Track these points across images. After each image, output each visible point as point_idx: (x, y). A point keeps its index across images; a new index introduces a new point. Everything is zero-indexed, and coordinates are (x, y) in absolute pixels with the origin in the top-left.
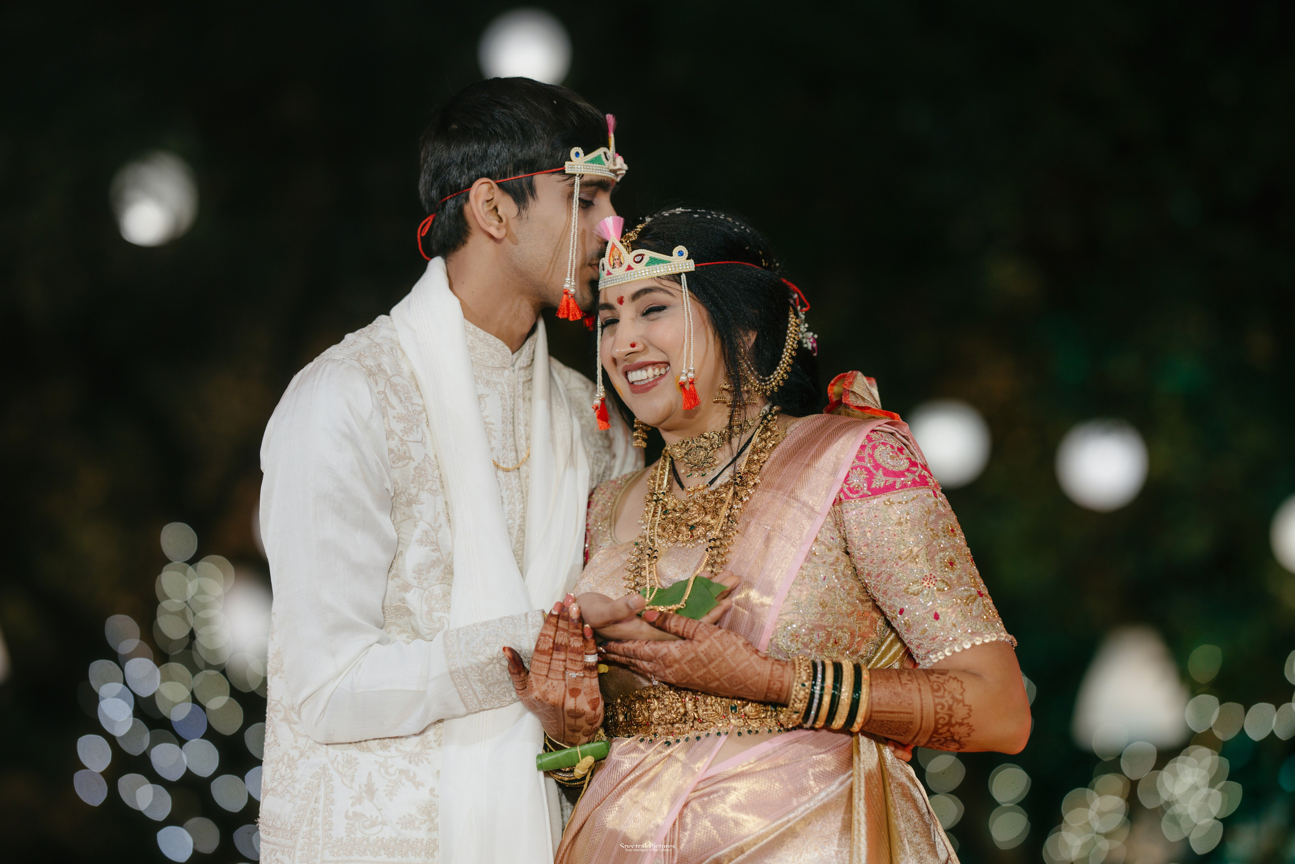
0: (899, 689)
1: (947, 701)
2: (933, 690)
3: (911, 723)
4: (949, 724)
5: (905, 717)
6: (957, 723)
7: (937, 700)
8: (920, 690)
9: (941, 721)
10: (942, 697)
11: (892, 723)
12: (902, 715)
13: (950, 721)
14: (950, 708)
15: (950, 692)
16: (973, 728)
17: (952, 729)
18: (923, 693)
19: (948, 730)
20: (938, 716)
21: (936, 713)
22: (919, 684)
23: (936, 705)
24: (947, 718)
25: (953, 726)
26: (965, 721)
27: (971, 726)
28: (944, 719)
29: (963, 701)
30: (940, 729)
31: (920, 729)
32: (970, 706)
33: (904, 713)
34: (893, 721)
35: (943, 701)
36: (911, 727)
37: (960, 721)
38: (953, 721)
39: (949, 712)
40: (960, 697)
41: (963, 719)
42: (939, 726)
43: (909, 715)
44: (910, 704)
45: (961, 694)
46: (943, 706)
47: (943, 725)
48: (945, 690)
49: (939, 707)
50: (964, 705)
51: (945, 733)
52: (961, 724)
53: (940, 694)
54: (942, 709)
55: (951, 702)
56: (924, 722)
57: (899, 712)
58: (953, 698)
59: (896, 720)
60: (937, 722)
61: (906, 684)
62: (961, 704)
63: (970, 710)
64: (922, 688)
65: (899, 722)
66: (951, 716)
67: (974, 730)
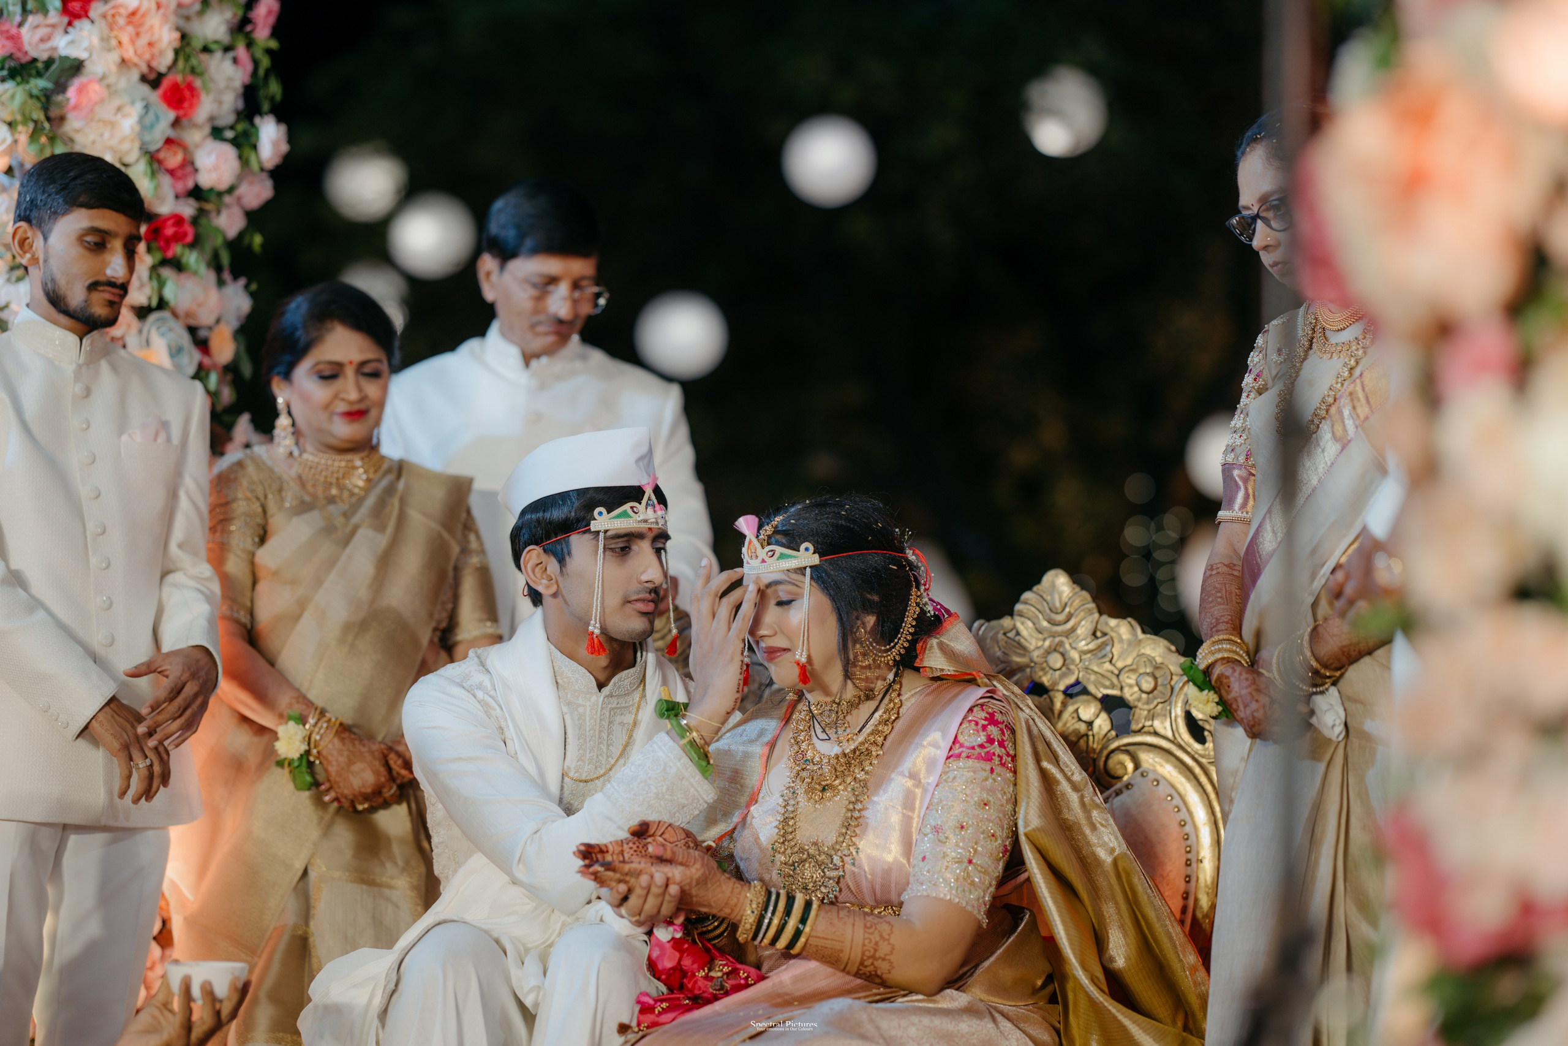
0: (836, 921)
1: (875, 938)
2: (865, 927)
3: (842, 951)
4: (873, 957)
5: (838, 946)
6: (880, 958)
7: (867, 935)
8: (854, 925)
9: (867, 953)
10: (872, 933)
11: (825, 950)
12: (834, 942)
13: (874, 954)
14: (877, 944)
15: (879, 931)
16: (894, 965)
17: (876, 963)
18: (856, 927)
19: (872, 964)
20: (865, 948)
21: (864, 945)
22: (854, 920)
23: (864, 939)
24: (872, 951)
25: (876, 959)
26: (887, 957)
27: (892, 963)
28: (870, 951)
29: (888, 940)
30: (865, 960)
31: (849, 959)
32: (894, 945)
33: (836, 941)
34: (826, 948)
35: (872, 937)
36: (841, 955)
37: (883, 956)
38: (877, 955)
39: (875, 947)
40: (886, 937)
41: (886, 955)
42: (865, 958)
43: (840, 944)
44: (843, 935)
45: (889, 935)
46: (871, 941)
47: (869, 958)
48: (876, 929)
49: (867, 942)
50: (889, 944)
51: (869, 966)
52: (884, 959)
53: (871, 931)
54: (870, 942)
55: (878, 939)
56: (853, 951)
57: (832, 940)
58: (881, 936)
59: (829, 946)
60: (863, 954)
61: (842, 918)
62: (886, 943)
63: (893, 949)
64: (856, 924)
65: (832, 949)
66: (876, 950)
67: (893, 967)
